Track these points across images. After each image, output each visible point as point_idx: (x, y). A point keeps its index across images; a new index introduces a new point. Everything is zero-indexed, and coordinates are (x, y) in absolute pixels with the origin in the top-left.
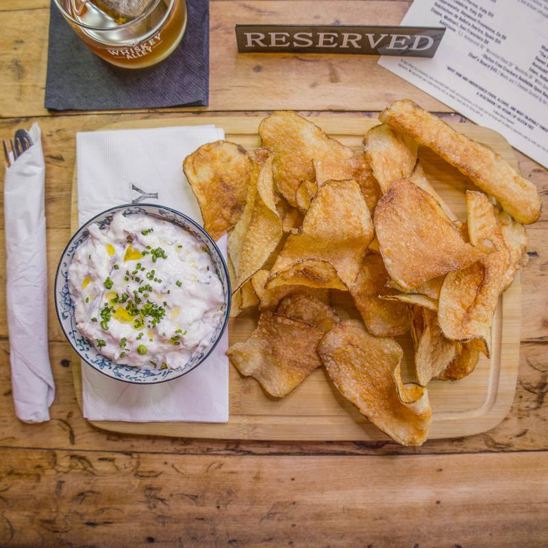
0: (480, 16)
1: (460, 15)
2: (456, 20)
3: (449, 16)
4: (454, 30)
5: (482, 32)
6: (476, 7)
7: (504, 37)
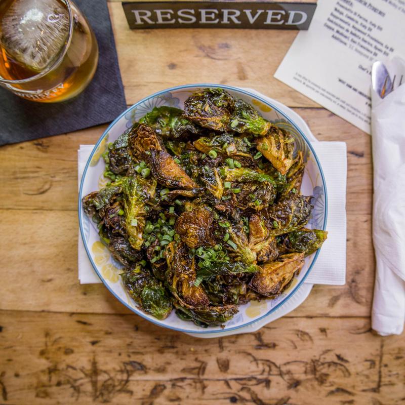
0: (370, 30)
1: (351, 29)
2: (348, 34)
3: (341, 31)
4: (345, 44)
5: (371, 45)
6: (366, 21)
7: (392, 50)
